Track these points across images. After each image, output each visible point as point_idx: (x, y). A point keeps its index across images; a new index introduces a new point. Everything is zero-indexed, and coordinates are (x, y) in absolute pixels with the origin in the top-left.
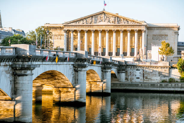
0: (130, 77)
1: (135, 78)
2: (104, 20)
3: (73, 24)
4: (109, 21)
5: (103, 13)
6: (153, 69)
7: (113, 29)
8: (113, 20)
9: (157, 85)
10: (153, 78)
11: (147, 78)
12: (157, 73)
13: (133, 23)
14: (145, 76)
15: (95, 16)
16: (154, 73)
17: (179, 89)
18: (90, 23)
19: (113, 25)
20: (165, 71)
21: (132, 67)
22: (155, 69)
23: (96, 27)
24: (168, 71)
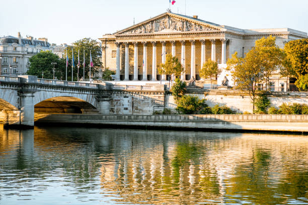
0: (116, 108)
1: (122, 108)
2: (168, 27)
3: (128, 34)
4: (175, 28)
5: (166, 16)
6: (144, 95)
7: (180, 39)
8: (180, 26)
9: (125, 118)
10: (144, 109)
11: (137, 109)
12: (150, 101)
13: (208, 30)
14: (135, 105)
15: (156, 20)
16: (146, 101)
17: (152, 124)
18: (150, 32)
19: (180, 34)
20: (160, 98)
21: (118, 93)
22: (147, 96)
23: (158, 37)
24: (163, 98)
